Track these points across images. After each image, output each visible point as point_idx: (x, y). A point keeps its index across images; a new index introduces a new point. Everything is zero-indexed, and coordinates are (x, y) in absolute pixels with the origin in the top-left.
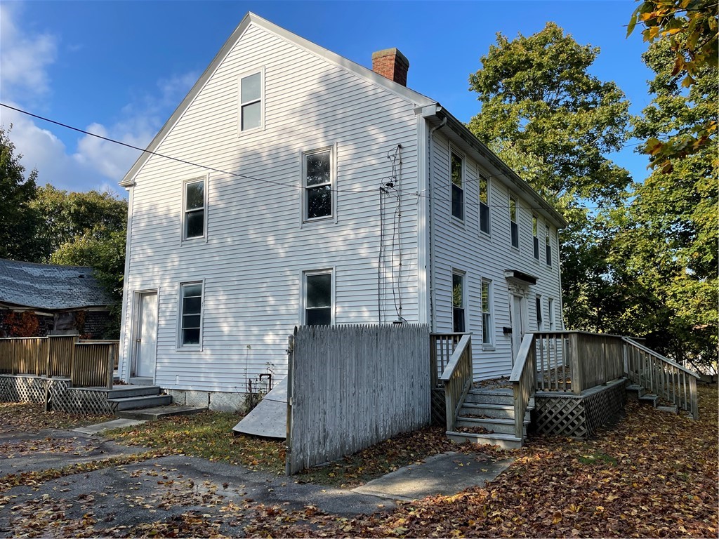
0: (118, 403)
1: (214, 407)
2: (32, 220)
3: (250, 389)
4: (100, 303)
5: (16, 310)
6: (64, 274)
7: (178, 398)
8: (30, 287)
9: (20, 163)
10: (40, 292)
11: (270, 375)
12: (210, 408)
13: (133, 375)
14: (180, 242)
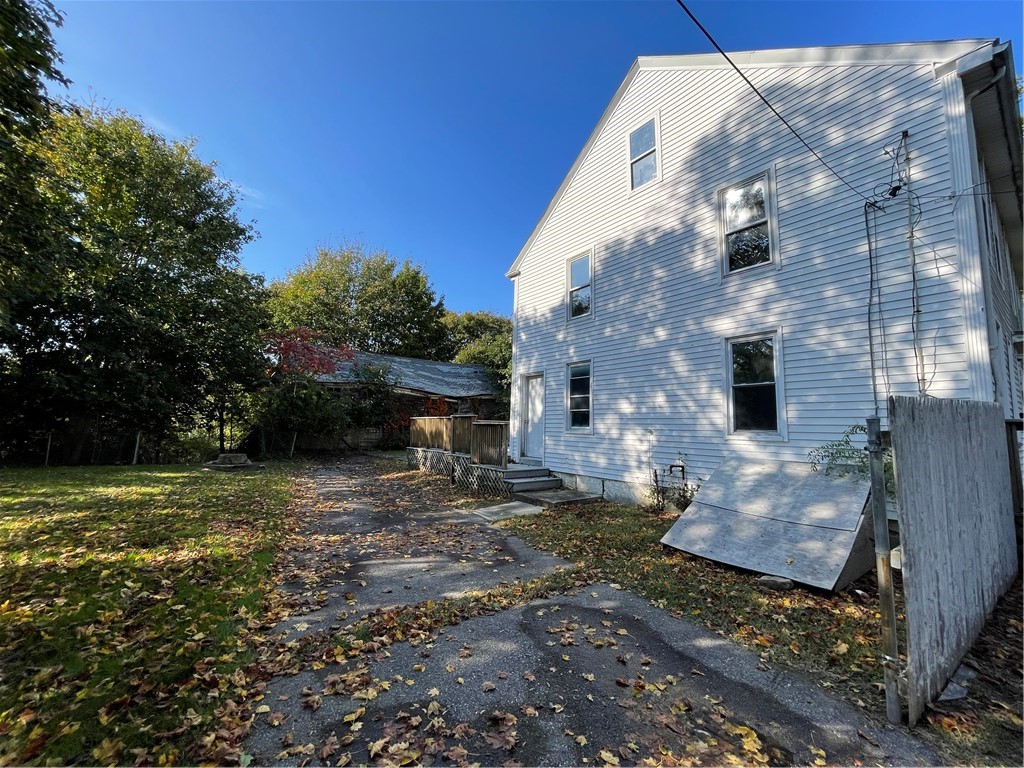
0: (514, 484)
1: (609, 496)
2: (442, 331)
3: (656, 481)
4: (489, 392)
5: (433, 397)
6: (464, 371)
7: (567, 481)
8: (442, 380)
9: (432, 289)
10: (448, 384)
11: (683, 467)
12: (605, 497)
13: (523, 455)
14: (565, 323)
